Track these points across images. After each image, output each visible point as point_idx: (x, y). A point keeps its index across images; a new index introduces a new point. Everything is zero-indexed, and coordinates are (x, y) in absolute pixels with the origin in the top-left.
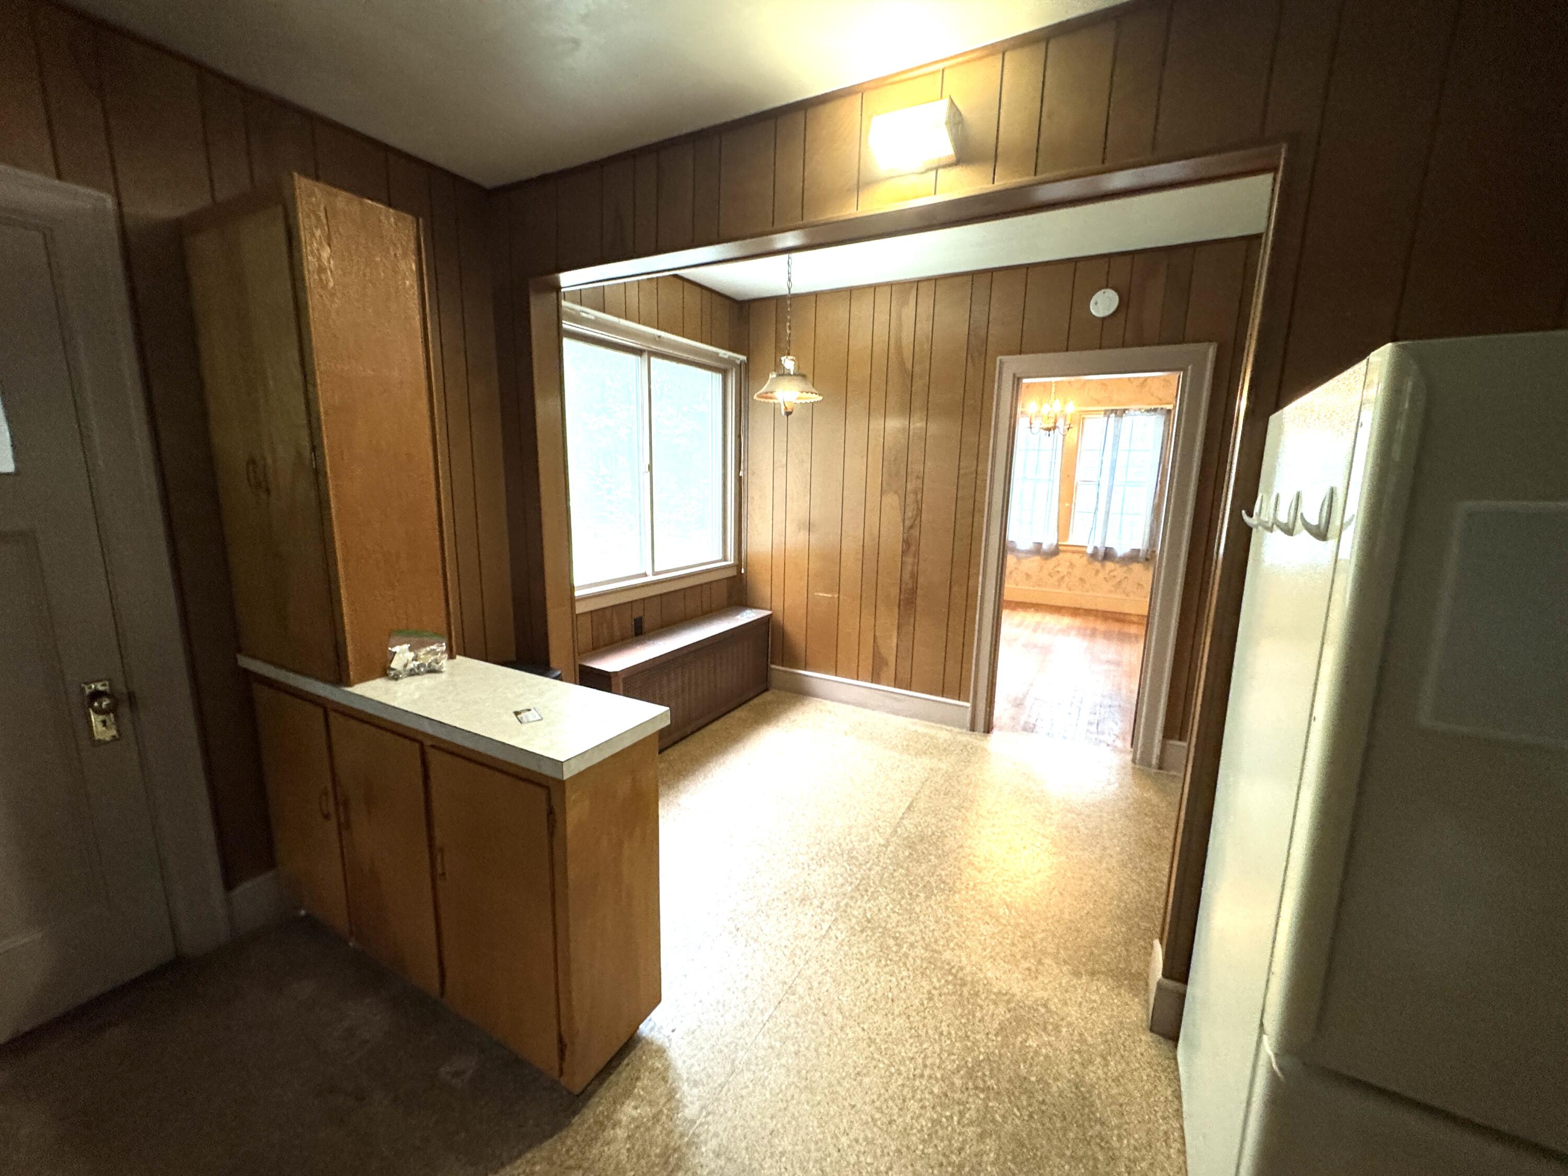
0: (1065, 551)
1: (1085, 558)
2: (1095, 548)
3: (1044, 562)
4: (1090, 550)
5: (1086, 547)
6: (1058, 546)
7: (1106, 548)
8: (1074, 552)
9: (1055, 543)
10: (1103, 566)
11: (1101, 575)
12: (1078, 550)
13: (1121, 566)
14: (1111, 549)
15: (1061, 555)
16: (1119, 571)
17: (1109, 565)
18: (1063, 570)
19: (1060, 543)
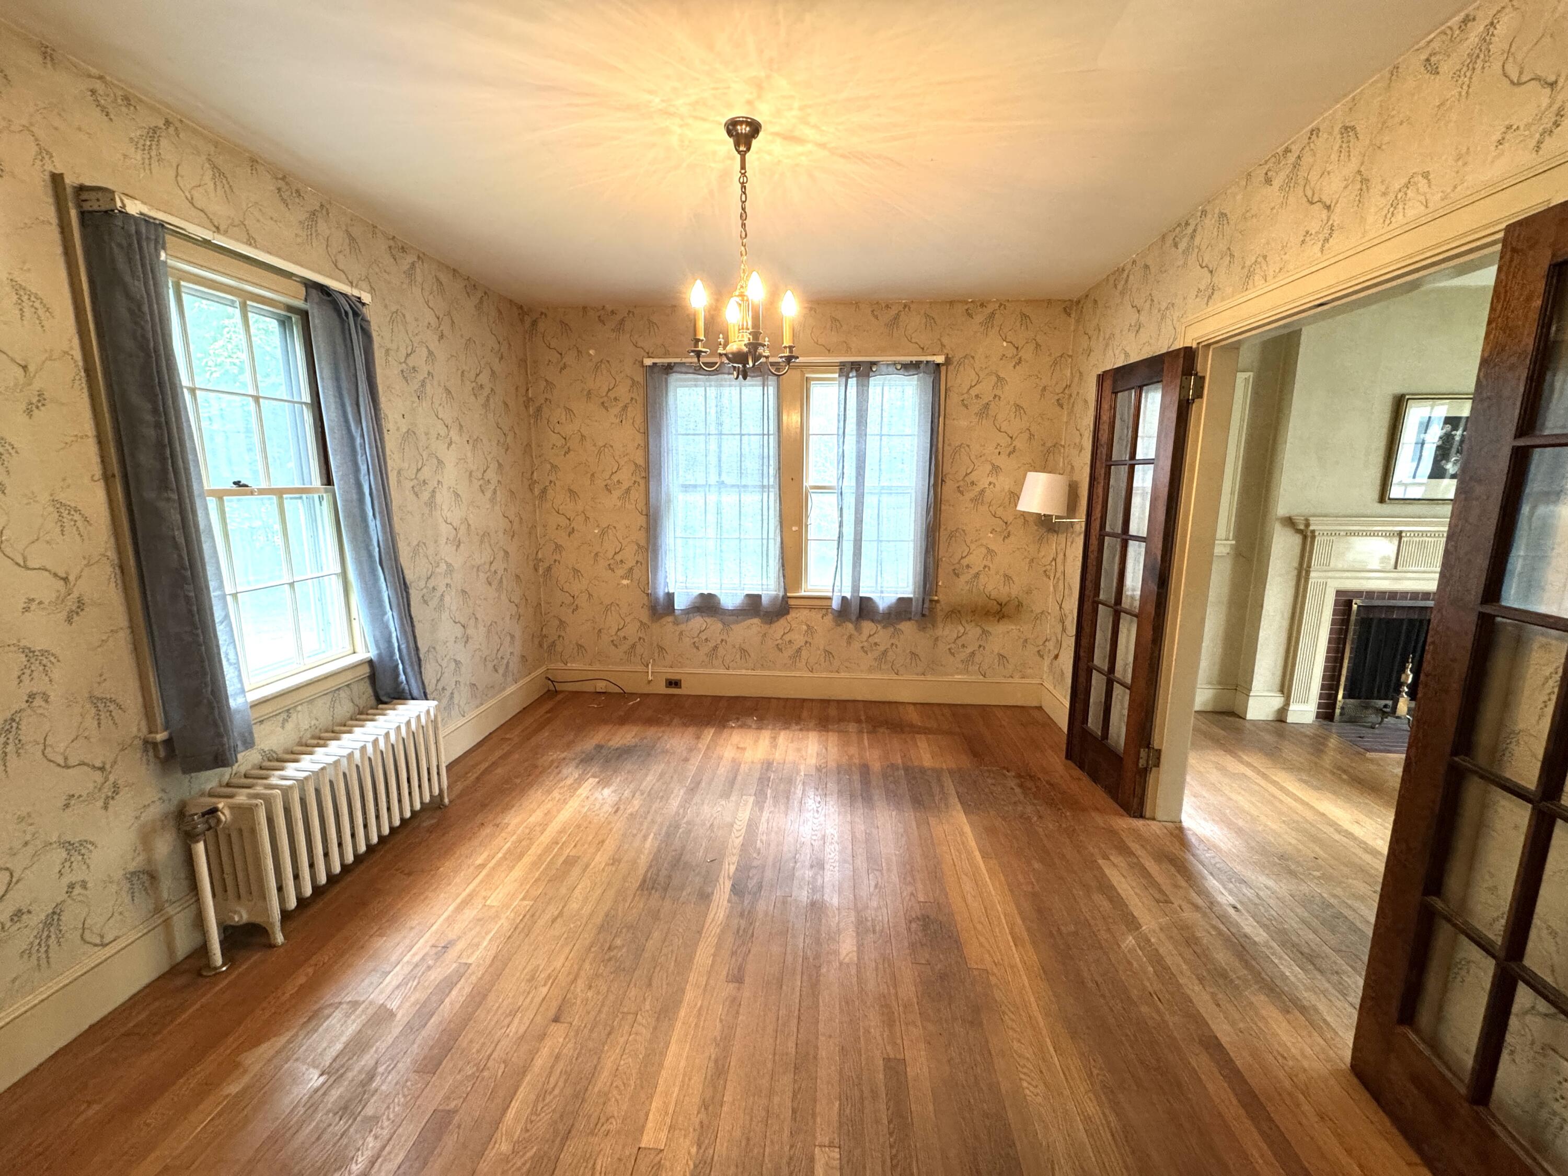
0: (798, 608)
1: (830, 617)
2: (844, 598)
3: (767, 626)
4: (836, 604)
5: (830, 598)
6: (785, 598)
7: (861, 598)
8: (811, 608)
9: (781, 594)
10: (858, 628)
11: (856, 645)
12: (819, 603)
13: (884, 627)
14: (869, 599)
15: (793, 614)
16: (882, 636)
17: (868, 627)
18: (798, 639)
19: (789, 594)
